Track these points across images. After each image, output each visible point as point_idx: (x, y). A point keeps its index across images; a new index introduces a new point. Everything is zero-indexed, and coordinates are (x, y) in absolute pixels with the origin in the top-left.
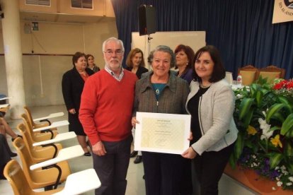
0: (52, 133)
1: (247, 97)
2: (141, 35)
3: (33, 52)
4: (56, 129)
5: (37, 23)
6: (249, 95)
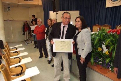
0: (18, 53)
1: (97, 36)
2: (53, 12)
3: (8, 20)
4: (19, 51)
5: (10, 7)
6: (98, 35)
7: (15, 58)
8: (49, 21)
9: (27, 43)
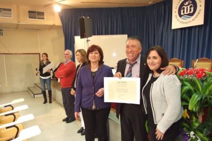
5: (2, 30)
9: (34, 95)
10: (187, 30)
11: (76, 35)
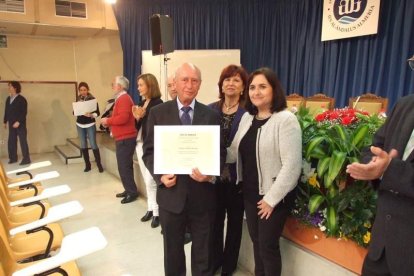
0: (35, 189)
5: (5, 37)
7: (26, 205)
8: (141, 81)
9: (67, 158)
10: (349, 43)
11: (146, 49)
